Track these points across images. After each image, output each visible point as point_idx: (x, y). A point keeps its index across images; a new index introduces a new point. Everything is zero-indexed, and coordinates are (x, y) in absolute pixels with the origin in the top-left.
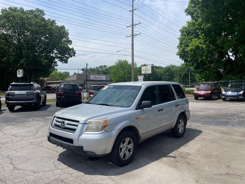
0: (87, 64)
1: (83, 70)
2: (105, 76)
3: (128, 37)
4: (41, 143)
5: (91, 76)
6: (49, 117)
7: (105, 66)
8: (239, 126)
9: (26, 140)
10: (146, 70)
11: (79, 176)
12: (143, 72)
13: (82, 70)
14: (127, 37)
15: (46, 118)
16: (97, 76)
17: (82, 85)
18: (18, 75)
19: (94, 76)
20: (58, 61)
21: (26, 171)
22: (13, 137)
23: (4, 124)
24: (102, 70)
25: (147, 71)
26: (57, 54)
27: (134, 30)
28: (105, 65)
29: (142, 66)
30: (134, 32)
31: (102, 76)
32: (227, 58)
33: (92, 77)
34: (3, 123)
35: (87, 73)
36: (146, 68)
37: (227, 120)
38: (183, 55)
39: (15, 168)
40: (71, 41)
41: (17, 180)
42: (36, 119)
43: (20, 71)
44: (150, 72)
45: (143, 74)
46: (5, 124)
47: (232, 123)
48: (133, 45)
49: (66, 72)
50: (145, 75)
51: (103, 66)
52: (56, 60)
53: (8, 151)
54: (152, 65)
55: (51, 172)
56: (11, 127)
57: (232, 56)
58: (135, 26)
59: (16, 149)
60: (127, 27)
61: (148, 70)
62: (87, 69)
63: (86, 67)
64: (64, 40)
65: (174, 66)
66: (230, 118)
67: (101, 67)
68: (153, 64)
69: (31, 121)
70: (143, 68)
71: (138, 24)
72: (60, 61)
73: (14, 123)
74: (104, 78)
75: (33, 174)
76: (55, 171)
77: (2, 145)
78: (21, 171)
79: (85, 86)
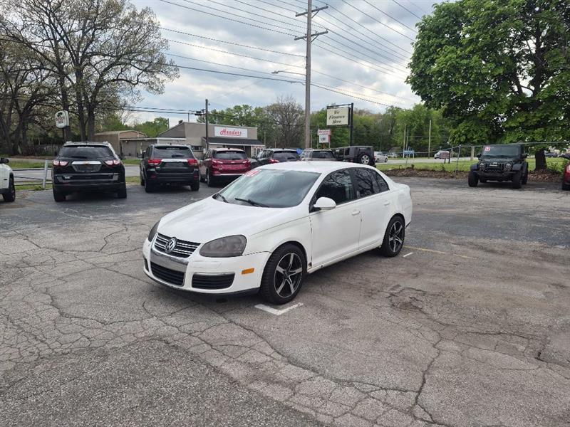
0: (207, 100)
1: (198, 113)
2: (246, 130)
3: (299, 38)
4: (114, 265)
5: (216, 128)
6: (129, 214)
7: (246, 107)
9: (82, 260)
10: (337, 117)
11: (195, 332)
12: (330, 122)
13: (196, 115)
14: (296, 39)
15: (122, 215)
16: (229, 129)
17: (198, 149)
18: (57, 122)
19: (222, 129)
21: (85, 320)
22: (55, 254)
23: (34, 226)
24: (241, 115)
25: (337, 120)
27: (312, 23)
28: (245, 104)
29: (328, 107)
30: (312, 27)
31: (240, 130)
32: (515, 92)
33: (218, 131)
34: (32, 223)
35: (207, 122)
36: (335, 113)
38: (420, 82)
39: (62, 314)
41: (67, 338)
42: (101, 217)
43: (61, 114)
44: (345, 121)
45: (329, 127)
46: (37, 226)
48: (308, 58)
49: (161, 119)
50: (332, 128)
51: (242, 106)
53: (46, 281)
54: (350, 106)
56: (49, 232)
57: (528, 88)
58: (315, 13)
59: (62, 278)
60: (296, 16)
61: (341, 117)
62: (207, 111)
63: (205, 108)
65: (398, 109)
67: (238, 108)
68: (352, 104)
69: (91, 221)
70: (330, 113)
71: (322, 9)
73: (55, 224)
74: (243, 133)
75: (100, 325)
76: (146, 321)
77: (33, 269)
78: (77, 320)
79: (204, 149)
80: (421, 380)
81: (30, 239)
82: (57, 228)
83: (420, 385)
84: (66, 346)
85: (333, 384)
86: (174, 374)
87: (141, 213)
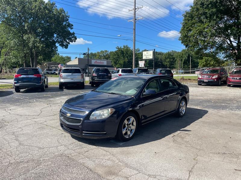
0: (88, 48)
1: (84, 54)
2: (106, 61)
4: (45, 122)
5: (92, 60)
6: (52, 99)
8: (237, 110)
9: (30, 119)
10: (148, 55)
12: (144, 58)
13: (83, 54)
15: (49, 99)
16: (98, 61)
17: (84, 70)
19: (95, 61)
21: (31, 147)
22: (17, 117)
24: (104, 55)
27: (136, 14)
28: (105, 50)
29: (143, 51)
31: (103, 61)
32: (229, 44)
33: (93, 62)
34: (8, 103)
35: (88, 58)
36: (147, 53)
37: (227, 105)
39: (20, 144)
40: (72, 25)
41: (22, 155)
42: (39, 101)
44: (151, 57)
45: (144, 60)
46: (10, 104)
47: (231, 107)
48: (135, 29)
49: (67, 57)
50: (146, 60)
51: (104, 51)
52: (57, 45)
53: (13, 129)
54: (154, 50)
55: (56, 148)
56: (15, 107)
58: (137, 10)
59: (21, 128)
62: (88, 53)
65: (175, 52)
66: (229, 102)
67: (102, 52)
69: (35, 102)
70: (144, 53)
71: (140, 8)
74: (105, 63)
75: (38, 149)
76: (59, 147)
77: (7, 124)
78: (27, 147)
79: (87, 70)
80: (189, 175)
81: (6, 110)
82: (19, 105)
83: (188, 177)
84: (22, 158)
85: (147, 177)
86: (72, 172)
87: (57, 98)
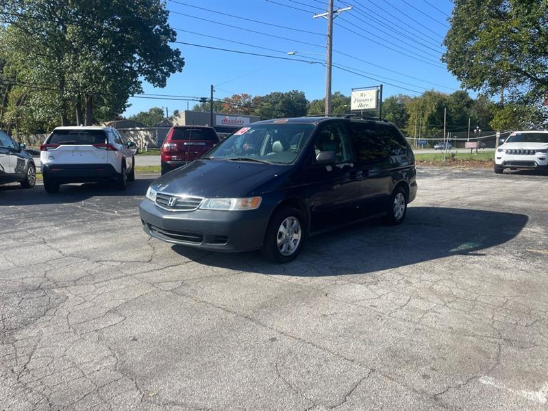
0: (212, 86)
1: (203, 100)
2: (249, 118)
5: (217, 116)
10: (364, 101)
12: (355, 106)
13: (200, 101)
16: (229, 118)
20: (143, 81)
25: (366, 103)
26: (141, 64)
31: (242, 119)
36: (362, 95)
40: (174, 34)
44: (372, 105)
48: (331, 36)
52: (141, 78)
54: (379, 88)
61: (367, 100)
62: (212, 99)
63: (210, 94)
64: (156, 31)
68: (381, 86)
70: (355, 95)
72: (149, 81)
